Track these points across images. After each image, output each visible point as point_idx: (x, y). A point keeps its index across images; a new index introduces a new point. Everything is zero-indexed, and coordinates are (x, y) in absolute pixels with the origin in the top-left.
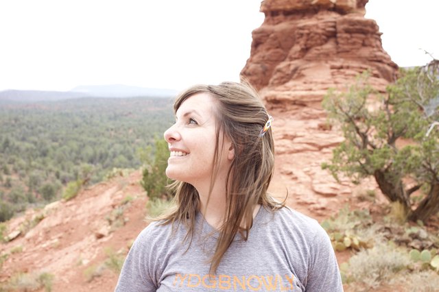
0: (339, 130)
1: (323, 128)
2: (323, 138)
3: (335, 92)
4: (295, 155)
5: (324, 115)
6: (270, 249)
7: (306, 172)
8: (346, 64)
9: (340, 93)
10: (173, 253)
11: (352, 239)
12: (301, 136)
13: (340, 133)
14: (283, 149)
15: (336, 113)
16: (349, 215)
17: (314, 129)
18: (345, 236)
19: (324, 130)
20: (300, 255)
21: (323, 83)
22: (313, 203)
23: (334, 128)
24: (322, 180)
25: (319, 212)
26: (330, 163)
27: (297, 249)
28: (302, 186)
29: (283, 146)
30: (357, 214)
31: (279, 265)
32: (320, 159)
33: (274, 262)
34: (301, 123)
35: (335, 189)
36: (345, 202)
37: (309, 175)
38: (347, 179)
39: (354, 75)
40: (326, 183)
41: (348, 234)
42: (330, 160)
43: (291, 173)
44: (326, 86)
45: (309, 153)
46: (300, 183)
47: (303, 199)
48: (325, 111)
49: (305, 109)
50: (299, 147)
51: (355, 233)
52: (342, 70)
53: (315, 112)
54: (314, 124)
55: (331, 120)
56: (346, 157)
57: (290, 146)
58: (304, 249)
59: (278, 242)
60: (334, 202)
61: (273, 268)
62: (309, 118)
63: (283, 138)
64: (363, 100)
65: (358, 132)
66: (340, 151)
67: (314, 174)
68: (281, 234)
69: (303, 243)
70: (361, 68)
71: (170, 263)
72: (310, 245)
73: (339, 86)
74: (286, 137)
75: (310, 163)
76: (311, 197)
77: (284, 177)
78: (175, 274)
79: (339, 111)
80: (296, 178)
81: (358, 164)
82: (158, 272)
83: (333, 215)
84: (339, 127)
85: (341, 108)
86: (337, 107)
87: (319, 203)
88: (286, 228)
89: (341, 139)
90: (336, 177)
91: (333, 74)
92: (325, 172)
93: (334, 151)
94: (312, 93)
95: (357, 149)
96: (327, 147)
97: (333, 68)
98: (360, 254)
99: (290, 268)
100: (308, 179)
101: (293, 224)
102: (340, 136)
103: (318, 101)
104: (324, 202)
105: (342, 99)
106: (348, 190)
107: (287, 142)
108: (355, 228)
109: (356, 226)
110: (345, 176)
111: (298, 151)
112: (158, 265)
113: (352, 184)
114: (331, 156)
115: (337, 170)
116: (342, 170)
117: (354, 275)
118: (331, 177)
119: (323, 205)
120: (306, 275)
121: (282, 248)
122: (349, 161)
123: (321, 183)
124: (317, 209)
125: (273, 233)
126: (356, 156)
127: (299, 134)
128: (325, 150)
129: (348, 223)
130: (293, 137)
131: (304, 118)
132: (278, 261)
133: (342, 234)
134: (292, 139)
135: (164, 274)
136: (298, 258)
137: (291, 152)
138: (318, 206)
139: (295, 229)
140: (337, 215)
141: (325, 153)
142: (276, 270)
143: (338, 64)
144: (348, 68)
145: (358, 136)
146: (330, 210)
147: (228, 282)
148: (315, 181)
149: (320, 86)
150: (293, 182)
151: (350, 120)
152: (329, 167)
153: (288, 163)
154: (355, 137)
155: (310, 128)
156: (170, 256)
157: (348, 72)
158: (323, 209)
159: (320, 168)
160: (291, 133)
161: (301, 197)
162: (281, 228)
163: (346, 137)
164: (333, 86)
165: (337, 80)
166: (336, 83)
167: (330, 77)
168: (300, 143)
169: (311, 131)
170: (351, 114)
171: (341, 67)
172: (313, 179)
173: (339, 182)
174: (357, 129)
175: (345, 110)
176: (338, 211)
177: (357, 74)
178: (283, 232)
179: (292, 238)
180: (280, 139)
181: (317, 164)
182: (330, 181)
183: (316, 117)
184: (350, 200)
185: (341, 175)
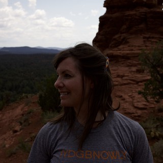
0: (148, 72)
1: (139, 71)
2: (139, 76)
3: (145, 51)
4: (124, 86)
5: (140, 64)
6: (113, 137)
7: (129, 96)
8: (152, 36)
9: (148, 52)
10: (60, 139)
11: (155, 133)
12: (127, 76)
13: (148, 74)
14: (117, 83)
15: (146, 63)
16: (154, 120)
17: (134, 72)
18: (151, 131)
19: (140, 72)
20: (130, 141)
21: (139, 46)
22: (133, 113)
23: (145, 71)
24: (138, 100)
25: (137, 118)
26: (143, 91)
27: (128, 137)
28: (127, 104)
29: (117, 81)
30: (158, 119)
31: (118, 146)
32: (137, 89)
33: (115, 144)
34: (127, 68)
35: (146, 105)
36: (151, 112)
37: (132, 98)
38: (152, 99)
39: (156, 42)
40: (141, 102)
41: (153, 130)
42: (143, 89)
43: (121, 96)
44: (140, 48)
45: (132, 86)
46: (126, 102)
47: (128, 111)
48: (140, 62)
49: (129, 61)
50: (125, 82)
51: (157, 130)
52: (150, 39)
53: (135, 62)
54: (134, 69)
55: (143, 67)
56: (152, 88)
57: (120, 81)
58: (132, 137)
59: (117, 133)
60: (145, 112)
61: (115, 147)
62: (131, 66)
63: (117, 77)
64: (161, 56)
65: (159, 74)
66: (149, 84)
67: (134, 97)
68: (119, 129)
69: (131, 134)
70: (160, 38)
71: (58, 144)
72: (135, 135)
73: (148, 48)
74: (118, 76)
75: (132, 91)
76: (132, 110)
77: (117, 99)
78: (61, 150)
79: (148, 62)
80: (124, 99)
81: (158, 91)
82: (51, 149)
83: (145, 119)
84: (148, 71)
85: (149, 60)
86: (146, 60)
87: (137, 113)
88: (122, 126)
89: (149, 78)
90: (146, 98)
91: (144, 41)
92: (140, 96)
93: (145, 84)
94: (133, 52)
95: (158, 83)
96: (141, 82)
97: (144, 38)
98: (160, 141)
99: (124, 147)
100: (131, 100)
101: (125, 124)
102: (149, 76)
103: (136, 56)
104: (139, 112)
105: (150, 55)
106: (153, 106)
107: (119, 79)
108: (157, 127)
109: (157, 126)
110: (151, 98)
111: (125, 84)
112: (52, 146)
113: (155, 103)
114: (144, 87)
115: (147, 95)
116: (150, 95)
117: (156, 153)
118: (143, 99)
119: (139, 114)
120: (133, 152)
121: (120, 136)
122: (153, 90)
123: (138, 102)
124: (135, 116)
125: (115, 128)
126: (157, 87)
127: (126, 75)
128: (140, 84)
129: (153, 124)
130: (122, 77)
131: (128, 66)
132: (118, 143)
133: (149, 130)
134: (122, 78)
135: (55, 150)
136: (128, 142)
137: (122, 85)
138: (136, 115)
139: (127, 126)
140: (147, 120)
141: (140, 85)
142: (116, 148)
143: (147, 36)
144: (153, 38)
145: (158, 76)
146: (143, 117)
147: (90, 155)
148: (134, 101)
149: (137, 48)
150: (122, 102)
151: (154, 67)
152: (142, 93)
153: (120, 91)
154: (157, 76)
155: (132, 71)
156: (58, 140)
157: (153, 40)
158: (139, 116)
159: (137, 93)
160: (122, 74)
161: (127, 110)
162: (119, 125)
163: (151, 76)
164: (145, 48)
165: (147, 44)
166: (146, 46)
167: (143, 43)
168: (126, 80)
169: (133, 73)
170: (154, 63)
171: (149, 38)
172: (133, 100)
173: (148, 101)
174: (158, 72)
175: (151, 61)
176: (147, 118)
177: (158, 41)
178: (120, 128)
179: (125, 131)
180: (115, 77)
181: (136, 92)
182: (143, 101)
183: (135, 65)
184: (154, 111)
185: (149, 98)
